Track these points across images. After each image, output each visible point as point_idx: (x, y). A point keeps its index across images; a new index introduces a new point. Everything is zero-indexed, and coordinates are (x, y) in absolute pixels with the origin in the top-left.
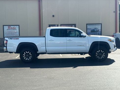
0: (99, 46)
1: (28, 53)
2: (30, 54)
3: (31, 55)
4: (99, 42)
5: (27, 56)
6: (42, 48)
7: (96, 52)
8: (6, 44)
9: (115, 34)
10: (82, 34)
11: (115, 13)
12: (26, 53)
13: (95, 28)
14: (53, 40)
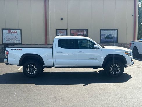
0: (114, 60)
1: (32, 66)
2: (34, 67)
3: (36, 68)
4: (114, 55)
5: (32, 69)
6: (49, 60)
7: (110, 66)
8: (7, 55)
9: (133, 42)
10: (95, 46)
11: (133, 17)
12: (30, 66)
13: (110, 34)
14: (62, 51)
